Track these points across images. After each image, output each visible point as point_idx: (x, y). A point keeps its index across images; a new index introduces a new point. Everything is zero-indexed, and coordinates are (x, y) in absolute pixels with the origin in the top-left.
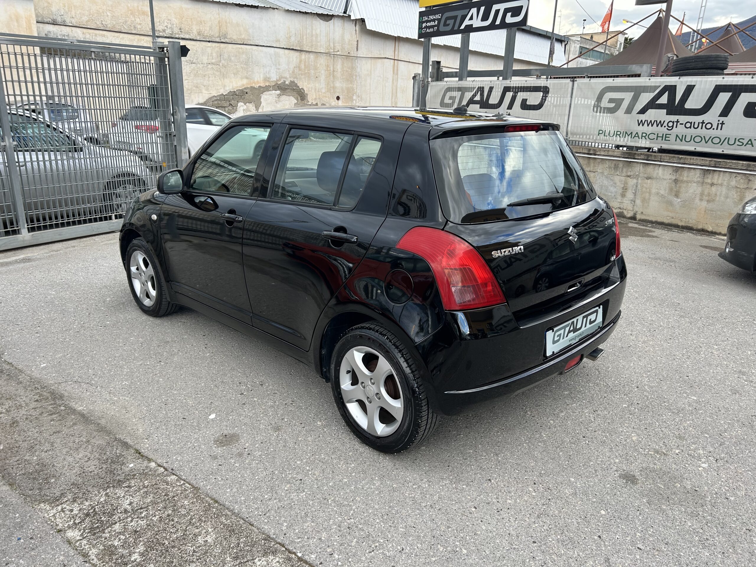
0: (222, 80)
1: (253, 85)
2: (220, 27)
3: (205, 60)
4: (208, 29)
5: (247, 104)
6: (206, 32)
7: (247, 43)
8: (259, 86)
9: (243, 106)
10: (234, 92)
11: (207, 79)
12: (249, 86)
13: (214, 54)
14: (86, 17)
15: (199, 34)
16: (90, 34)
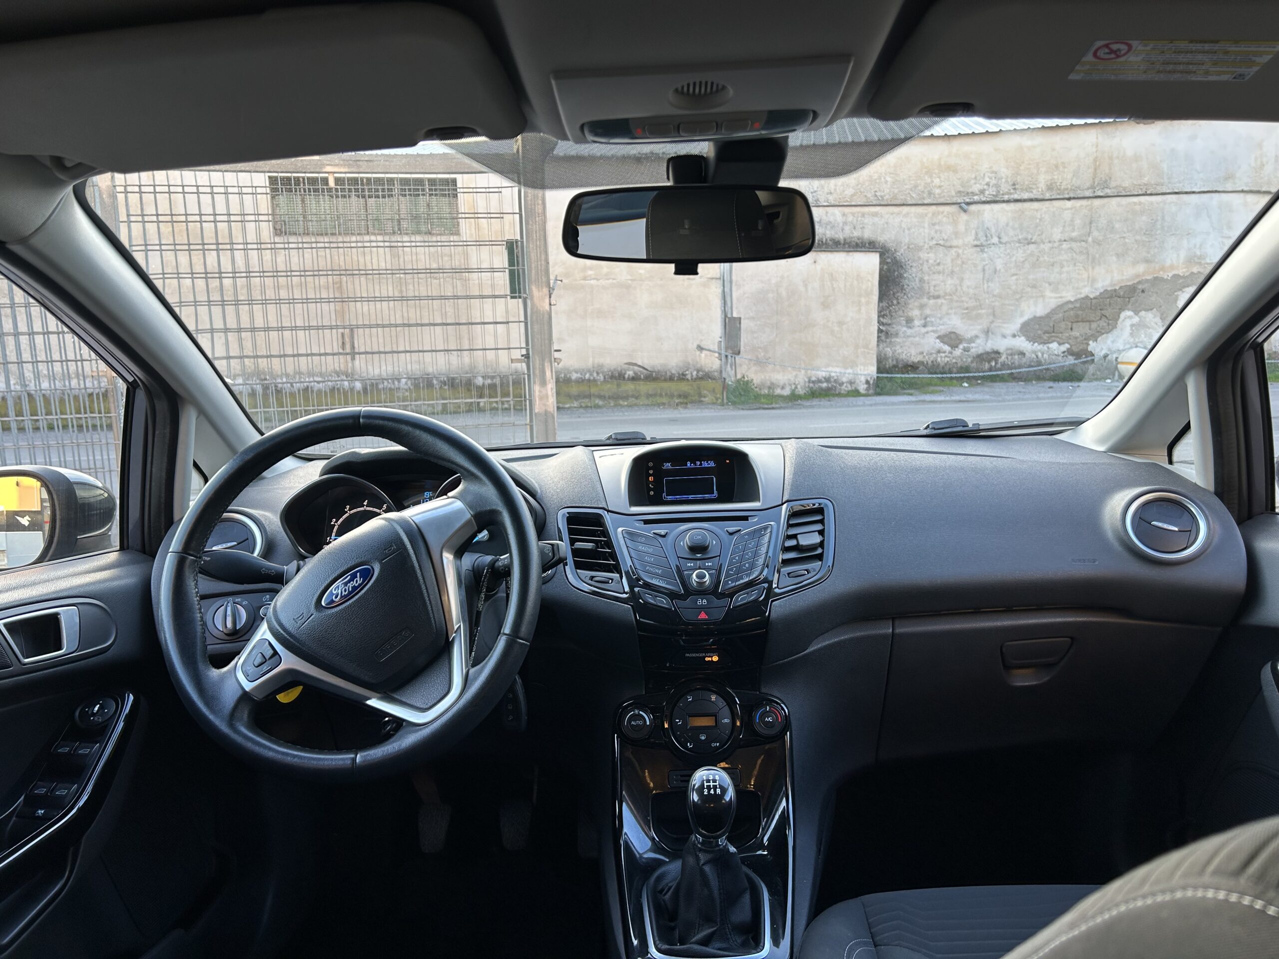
0: (1090, 268)
1: (1161, 274)
2: (1095, 169)
3: (1057, 234)
4: (1069, 176)
5: (1143, 313)
6: (1064, 183)
7: (1154, 192)
8: (1174, 276)
9: (1130, 317)
10: (1115, 290)
11: (1057, 269)
12: (1149, 277)
13: (1078, 222)
14: (851, 189)
15: (1050, 188)
16: (853, 214)
